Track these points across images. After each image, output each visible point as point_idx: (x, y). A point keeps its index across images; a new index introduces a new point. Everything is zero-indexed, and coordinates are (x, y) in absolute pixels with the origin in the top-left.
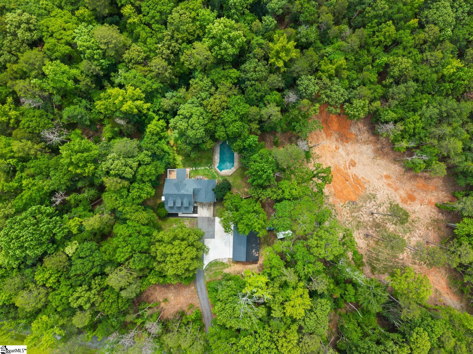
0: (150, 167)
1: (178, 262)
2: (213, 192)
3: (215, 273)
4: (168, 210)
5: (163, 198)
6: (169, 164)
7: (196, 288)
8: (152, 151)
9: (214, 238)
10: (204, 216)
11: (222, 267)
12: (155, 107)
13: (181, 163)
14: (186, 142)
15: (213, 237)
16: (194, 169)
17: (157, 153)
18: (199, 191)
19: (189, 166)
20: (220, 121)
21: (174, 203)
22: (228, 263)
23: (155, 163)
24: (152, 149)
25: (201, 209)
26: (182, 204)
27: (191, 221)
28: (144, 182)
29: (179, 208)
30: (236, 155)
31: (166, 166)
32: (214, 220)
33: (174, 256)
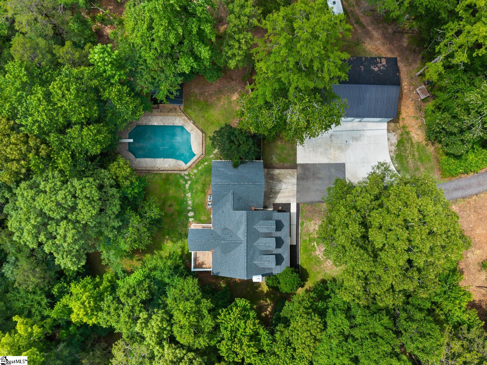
0: (178, 316)
1: (431, 233)
2: (241, 168)
3: (420, 159)
4: (284, 268)
5: (257, 279)
6: (177, 267)
7: (455, 201)
8: (137, 308)
9: (343, 165)
10: (295, 188)
11: (409, 145)
12: (39, 303)
13: (180, 244)
14: (120, 228)
15: (341, 167)
16: (191, 214)
17: (144, 297)
18: (240, 198)
19: (186, 225)
20: (52, 138)
21: (267, 253)
22: (399, 132)
23: (169, 301)
24: (132, 310)
25: (279, 195)
26: (268, 235)
27: (306, 218)
28: (217, 328)
29: (279, 242)
30: (156, 121)
31: (181, 275)
32: (305, 166)
33: (417, 241)
